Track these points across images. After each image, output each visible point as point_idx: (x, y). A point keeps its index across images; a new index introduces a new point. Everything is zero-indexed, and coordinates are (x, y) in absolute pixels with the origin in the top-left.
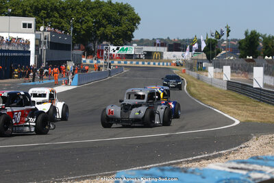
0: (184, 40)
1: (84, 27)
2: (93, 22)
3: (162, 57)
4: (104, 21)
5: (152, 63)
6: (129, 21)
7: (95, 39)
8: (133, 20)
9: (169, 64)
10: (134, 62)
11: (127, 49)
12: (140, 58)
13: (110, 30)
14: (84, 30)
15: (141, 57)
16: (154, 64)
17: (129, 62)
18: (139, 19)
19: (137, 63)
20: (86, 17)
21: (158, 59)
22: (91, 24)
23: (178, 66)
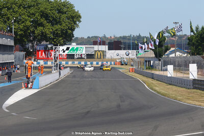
0: (121, 37)
1: (21, 27)
2: (30, 22)
3: (104, 56)
4: (42, 20)
5: (95, 63)
6: (68, 19)
7: (34, 39)
8: (73, 17)
9: (113, 63)
10: (76, 62)
11: (77, 49)
12: (81, 58)
13: (48, 29)
14: (21, 30)
15: (83, 56)
16: (97, 64)
17: (70, 63)
18: (80, 17)
19: (79, 63)
20: (24, 16)
21: (100, 58)
22: (28, 23)
23: (122, 65)
